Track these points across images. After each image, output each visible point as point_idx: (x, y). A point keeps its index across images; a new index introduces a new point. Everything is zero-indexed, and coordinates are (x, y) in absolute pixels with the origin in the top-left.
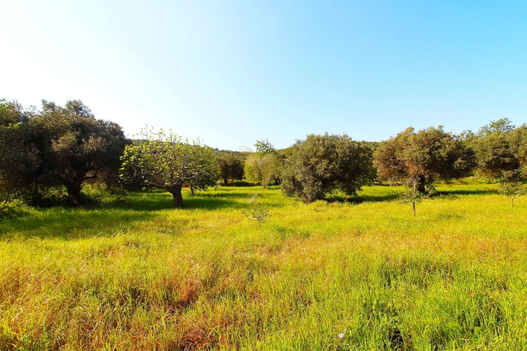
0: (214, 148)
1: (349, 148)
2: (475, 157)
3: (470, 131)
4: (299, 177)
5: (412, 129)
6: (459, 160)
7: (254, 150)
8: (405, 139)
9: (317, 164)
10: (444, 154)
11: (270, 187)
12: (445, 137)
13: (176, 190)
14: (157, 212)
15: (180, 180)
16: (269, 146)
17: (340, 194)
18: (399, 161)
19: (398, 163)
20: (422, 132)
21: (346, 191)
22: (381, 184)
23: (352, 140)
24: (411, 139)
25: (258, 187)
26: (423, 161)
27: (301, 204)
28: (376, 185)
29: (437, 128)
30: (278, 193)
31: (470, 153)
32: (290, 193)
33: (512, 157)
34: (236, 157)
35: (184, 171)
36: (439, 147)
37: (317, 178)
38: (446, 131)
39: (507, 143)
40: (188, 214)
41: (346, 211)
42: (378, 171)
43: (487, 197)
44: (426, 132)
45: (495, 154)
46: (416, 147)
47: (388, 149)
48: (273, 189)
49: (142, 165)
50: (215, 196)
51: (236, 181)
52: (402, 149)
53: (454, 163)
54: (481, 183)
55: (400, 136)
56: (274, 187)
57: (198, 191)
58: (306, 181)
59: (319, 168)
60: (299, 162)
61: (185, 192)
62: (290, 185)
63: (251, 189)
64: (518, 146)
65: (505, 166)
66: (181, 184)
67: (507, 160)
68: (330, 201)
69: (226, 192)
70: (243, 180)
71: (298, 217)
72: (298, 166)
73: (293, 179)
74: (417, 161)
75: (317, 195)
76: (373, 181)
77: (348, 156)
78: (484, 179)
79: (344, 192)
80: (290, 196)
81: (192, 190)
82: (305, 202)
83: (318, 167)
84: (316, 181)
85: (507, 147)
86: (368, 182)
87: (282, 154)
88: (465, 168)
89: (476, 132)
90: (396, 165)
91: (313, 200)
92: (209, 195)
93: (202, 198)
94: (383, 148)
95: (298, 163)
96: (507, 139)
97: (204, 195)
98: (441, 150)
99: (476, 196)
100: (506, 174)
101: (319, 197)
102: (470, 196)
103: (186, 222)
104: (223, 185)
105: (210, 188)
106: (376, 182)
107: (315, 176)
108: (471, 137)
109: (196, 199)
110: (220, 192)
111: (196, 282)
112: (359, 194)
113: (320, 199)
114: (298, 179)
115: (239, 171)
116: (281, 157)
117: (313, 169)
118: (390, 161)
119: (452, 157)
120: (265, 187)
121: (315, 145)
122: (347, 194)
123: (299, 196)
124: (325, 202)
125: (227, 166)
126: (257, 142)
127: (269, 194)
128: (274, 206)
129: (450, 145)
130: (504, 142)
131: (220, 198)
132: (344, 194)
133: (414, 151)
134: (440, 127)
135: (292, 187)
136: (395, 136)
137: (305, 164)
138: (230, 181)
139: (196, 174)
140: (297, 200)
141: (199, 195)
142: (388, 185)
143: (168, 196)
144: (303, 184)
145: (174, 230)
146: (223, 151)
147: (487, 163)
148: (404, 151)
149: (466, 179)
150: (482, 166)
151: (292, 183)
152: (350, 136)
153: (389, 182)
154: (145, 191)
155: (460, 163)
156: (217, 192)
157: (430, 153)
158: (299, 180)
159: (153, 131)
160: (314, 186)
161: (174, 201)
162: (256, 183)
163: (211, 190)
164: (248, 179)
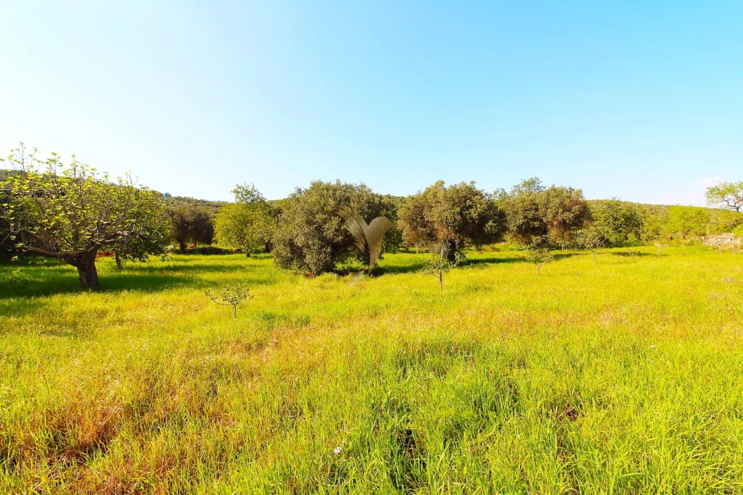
0: (164, 192)
1: (368, 202)
2: (506, 221)
3: (503, 190)
4: (299, 241)
5: (443, 183)
6: (490, 223)
7: (231, 199)
8: (435, 195)
9: (325, 222)
10: (475, 215)
11: (258, 255)
12: (477, 195)
13: (85, 261)
14: (43, 300)
15: (93, 243)
16: (256, 193)
17: (356, 264)
18: (428, 222)
19: (426, 225)
20: (452, 187)
21: (363, 259)
22: (407, 251)
23: (372, 192)
24: (440, 195)
25: (238, 255)
26: (453, 223)
27: (301, 279)
28: (403, 252)
29: (468, 184)
30: (268, 264)
31: (502, 215)
32: (286, 263)
33: (541, 221)
34: (202, 209)
35: (101, 228)
36: (470, 207)
37: (325, 242)
38: (478, 187)
39: (537, 205)
40: (107, 301)
41: (362, 287)
42: (404, 234)
43: (517, 265)
44: (458, 187)
45: (526, 217)
46: (446, 205)
47: (416, 207)
48: (261, 258)
49: (12, 215)
50: (161, 270)
51: (201, 246)
52: (432, 207)
53: (485, 226)
54: (512, 250)
55: (429, 190)
56: (262, 255)
57: (129, 263)
58: (309, 247)
59: (328, 229)
60: (300, 219)
61: (103, 265)
62: (286, 252)
63: (226, 259)
64: (547, 209)
65: (535, 231)
66: (95, 250)
67: (537, 224)
68: (342, 273)
69: (182, 263)
70: (213, 245)
71: (296, 297)
72: (297, 224)
73: (291, 244)
74: (446, 223)
75: (325, 265)
76: (399, 247)
77: (367, 213)
78: (514, 245)
79: (361, 261)
80: (287, 268)
81: (118, 261)
82: (307, 276)
83: (326, 226)
84: (323, 247)
85: (537, 210)
86: (392, 249)
87: (275, 206)
88: (496, 232)
89: (508, 191)
90: (424, 227)
91: (319, 273)
92: (151, 269)
93: (137, 273)
94: (410, 205)
95: (298, 220)
96: (537, 201)
97: (141, 269)
98: (472, 211)
99: (506, 264)
100: (536, 239)
101: (329, 268)
102: (501, 264)
103: (102, 314)
104: (177, 252)
105: (152, 257)
106: (401, 249)
107: (323, 239)
108: (504, 196)
109: (124, 276)
110: (171, 264)
111: (113, 410)
112: (381, 264)
113: (328, 271)
114: (298, 244)
115: (205, 231)
116: (274, 212)
117: (319, 229)
118: (417, 222)
119: (483, 219)
120: (248, 256)
121: (322, 196)
122: (365, 264)
123: (299, 268)
124: (335, 276)
125: (186, 222)
126: (236, 188)
127: (255, 266)
128: (260, 282)
129: (481, 204)
130: (534, 204)
131: (170, 274)
132: (361, 263)
133: (444, 211)
134: (472, 183)
135: (289, 255)
136: (423, 191)
137: (309, 223)
138: (189, 246)
139: (126, 233)
140: (296, 273)
141: (131, 269)
142: (415, 252)
143: (69, 271)
144: (305, 250)
145: (76, 328)
146: (179, 199)
147: (517, 227)
148: (433, 209)
149: (497, 246)
150: (513, 230)
151: (288, 249)
152: (369, 186)
153: (416, 249)
154: (17, 264)
155: (491, 227)
156: (165, 264)
157: (461, 213)
158: (300, 245)
159: (37, 156)
160: (321, 253)
161: (80, 279)
162: (234, 249)
163: (154, 261)
164: (220, 242)
